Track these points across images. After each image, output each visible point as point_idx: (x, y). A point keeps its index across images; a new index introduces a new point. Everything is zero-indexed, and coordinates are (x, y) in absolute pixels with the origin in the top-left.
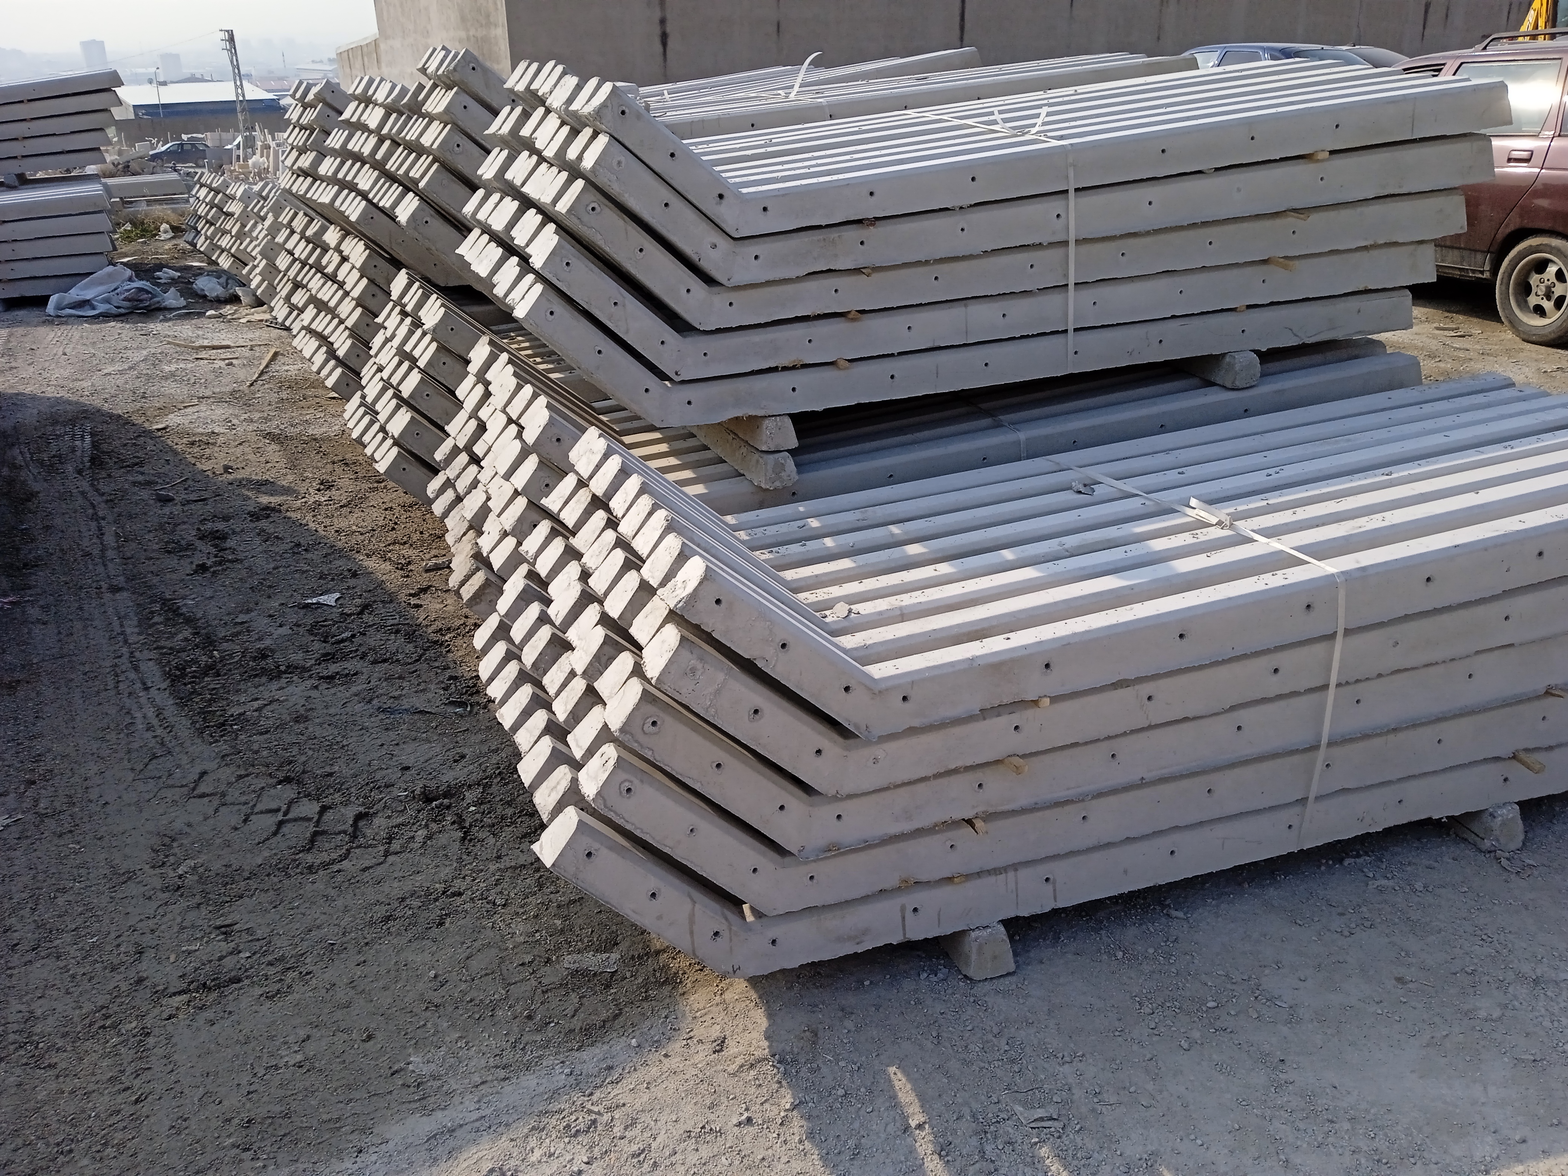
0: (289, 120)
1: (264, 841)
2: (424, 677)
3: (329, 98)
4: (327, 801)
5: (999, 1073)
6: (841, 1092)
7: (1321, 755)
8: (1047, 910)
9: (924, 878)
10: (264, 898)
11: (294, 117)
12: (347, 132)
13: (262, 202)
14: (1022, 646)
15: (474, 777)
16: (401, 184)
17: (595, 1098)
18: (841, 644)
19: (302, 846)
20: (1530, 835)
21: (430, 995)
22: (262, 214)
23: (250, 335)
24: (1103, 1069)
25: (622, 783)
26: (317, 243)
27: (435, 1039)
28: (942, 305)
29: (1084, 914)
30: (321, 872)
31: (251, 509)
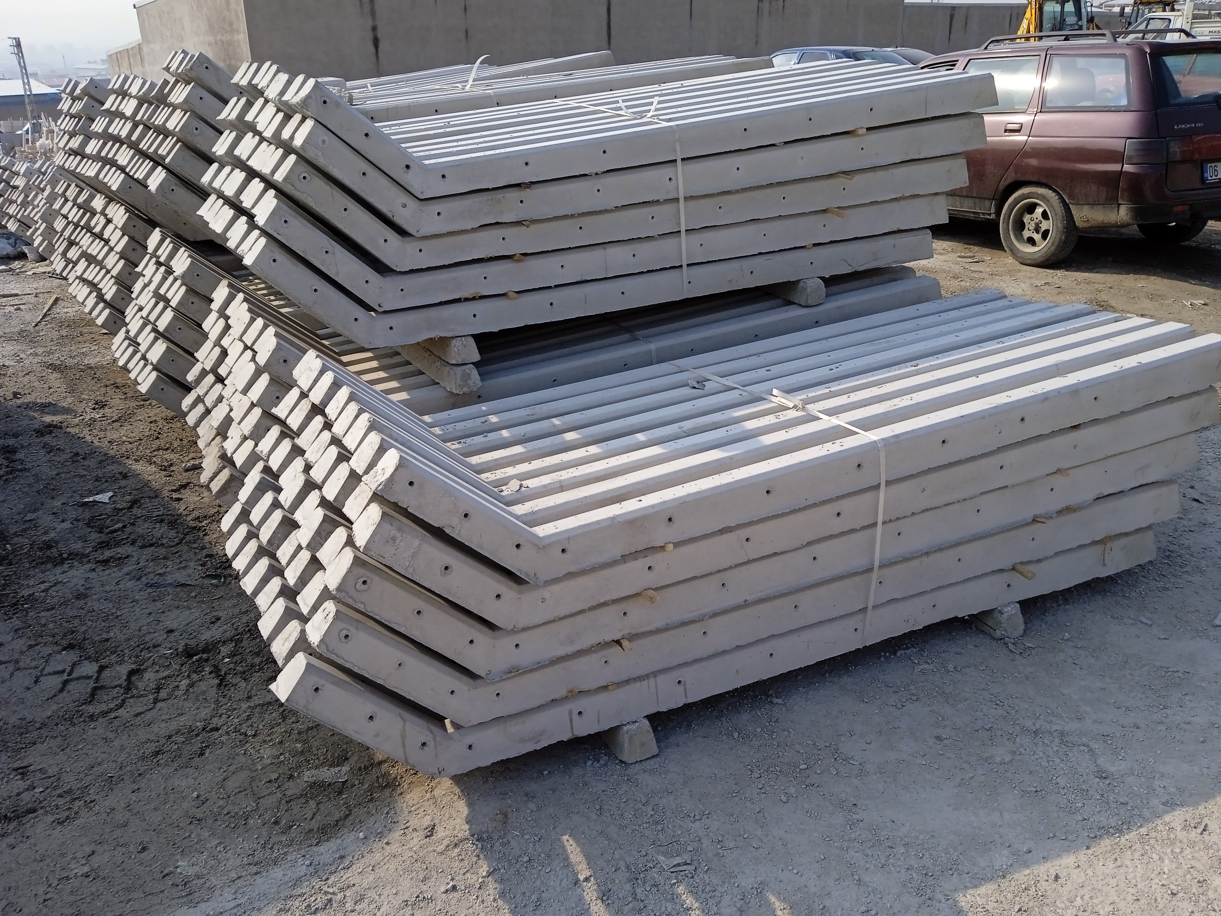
0: (61, 110)
1: (52, 698)
2: (185, 557)
3: (93, 92)
4: (104, 662)
5: (647, 833)
6: (526, 859)
7: (875, 576)
8: (680, 705)
9: (585, 688)
10: (53, 743)
11: (65, 108)
12: (107, 119)
13: (41, 177)
14: (651, 506)
15: (228, 635)
16: (152, 159)
17: (330, 882)
18: (514, 512)
19: (85, 700)
20: (1029, 625)
21: (193, 811)
22: (42, 186)
23: (35, 285)
24: (724, 823)
25: (341, 631)
26: (86, 208)
27: (198, 846)
28: (586, 248)
29: (709, 706)
30: (100, 720)
31: (36, 426)
